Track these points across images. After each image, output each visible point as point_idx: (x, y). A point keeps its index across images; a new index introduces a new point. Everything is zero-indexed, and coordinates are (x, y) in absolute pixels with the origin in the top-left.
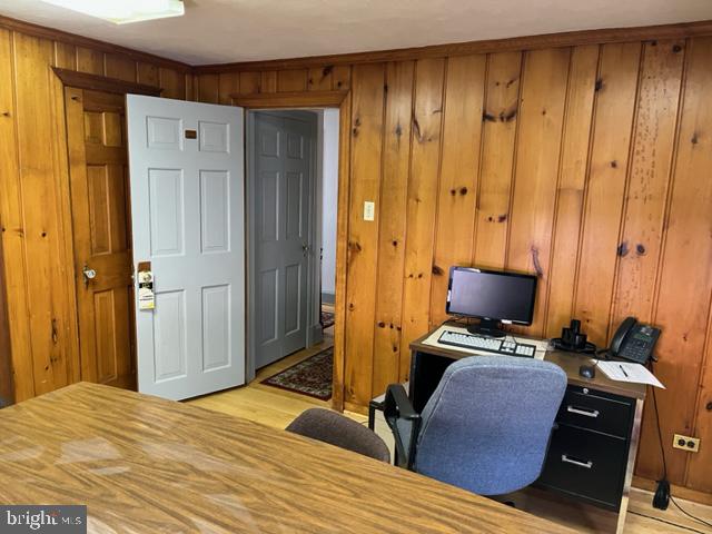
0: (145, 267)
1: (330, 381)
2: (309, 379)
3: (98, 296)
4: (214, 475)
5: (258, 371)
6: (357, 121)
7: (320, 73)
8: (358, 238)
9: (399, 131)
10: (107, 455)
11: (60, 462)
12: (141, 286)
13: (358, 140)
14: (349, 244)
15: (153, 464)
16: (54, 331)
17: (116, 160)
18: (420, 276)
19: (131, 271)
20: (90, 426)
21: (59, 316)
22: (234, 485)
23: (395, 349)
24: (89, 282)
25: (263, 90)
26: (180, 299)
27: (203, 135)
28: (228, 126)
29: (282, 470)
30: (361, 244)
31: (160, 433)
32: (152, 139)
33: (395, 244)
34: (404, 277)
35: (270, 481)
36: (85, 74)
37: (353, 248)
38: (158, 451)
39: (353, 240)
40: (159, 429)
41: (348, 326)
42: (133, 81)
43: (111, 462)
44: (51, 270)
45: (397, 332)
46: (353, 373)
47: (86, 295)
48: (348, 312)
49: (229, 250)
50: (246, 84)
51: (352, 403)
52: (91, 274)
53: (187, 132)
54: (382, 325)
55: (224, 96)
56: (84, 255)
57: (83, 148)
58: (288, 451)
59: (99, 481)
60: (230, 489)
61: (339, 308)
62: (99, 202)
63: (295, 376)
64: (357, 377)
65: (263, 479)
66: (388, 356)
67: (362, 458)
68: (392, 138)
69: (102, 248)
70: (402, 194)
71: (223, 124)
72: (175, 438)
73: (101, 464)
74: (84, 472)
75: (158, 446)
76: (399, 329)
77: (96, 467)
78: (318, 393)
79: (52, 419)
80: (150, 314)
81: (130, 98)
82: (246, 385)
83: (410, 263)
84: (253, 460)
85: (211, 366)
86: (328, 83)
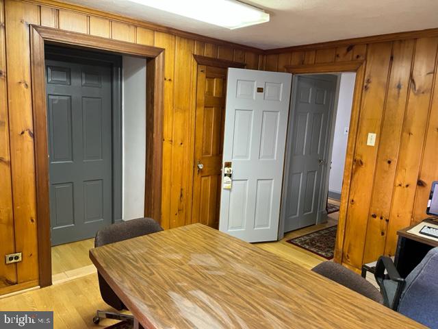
0: (228, 165)
1: (333, 248)
2: (318, 244)
3: (203, 179)
4: (271, 287)
5: (286, 234)
6: (368, 80)
7: (344, 50)
8: (361, 157)
9: (399, 87)
10: (213, 264)
11: (190, 263)
12: (225, 175)
13: (368, 93)
14: (355, 160)
15: (237, 274)
16: (181, 195)
17: (219, 105)
18: (407, 186)
19: (221, 167)
20: (204, 248)
21: (184, 187)
22: (283, 296)
23: (383, 234)
24: (200, 171)
25: (306, 62)
26: (245, 185)
27: (267, 90)
28: (282, 85)
29: (311, 294)
30: (363, 161)
31: (239, 258)
32: (239, 93)
33: (389, 162)
34: (395, 186)
35: (304, 299)
36: (209, 58)
37: (356, 163)
38: (240, 268)
39: (358, 158)
40: (239, 256)
41: (350, 214)
42: (231, 60)
43: (216, 269)
44: (183, 162)
45: (385, 222)
46: (350, 245)
47: (198, 177)
48: (350, 204)
49: (275, 158)
50: (295, 59)
51: (347, 264)
52: (201, 166)
53: (258, 88)
54: (374, 216)
55: (281, 67)
56: (199, 156)
57: (204, 98)
58: (314, 283)
59: (210, 277)
60: (280, 298)
61: (344, 201)
62: (208, 127)
63: (308, 241)
64: (352, 248)
65: (299, 296)
66: (377, 238)
67: (364, 298)
68: (393, 91)
69: (207, 153)
70: (398, 129)
71: (279, 83)
72: (248, 263)
73: (210, 268)
74: (202, 271)
75: (239, 265)
76: (387, 221)
77: (208, 269)
78: (324, 254)
79: (185, 240)
80: (228, 191)
81: (230, 70)
82: (277, 241)
83: (400, 176)
84: (293, 285)
85: (259, 226)
86: (350, 56)
